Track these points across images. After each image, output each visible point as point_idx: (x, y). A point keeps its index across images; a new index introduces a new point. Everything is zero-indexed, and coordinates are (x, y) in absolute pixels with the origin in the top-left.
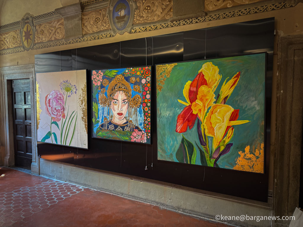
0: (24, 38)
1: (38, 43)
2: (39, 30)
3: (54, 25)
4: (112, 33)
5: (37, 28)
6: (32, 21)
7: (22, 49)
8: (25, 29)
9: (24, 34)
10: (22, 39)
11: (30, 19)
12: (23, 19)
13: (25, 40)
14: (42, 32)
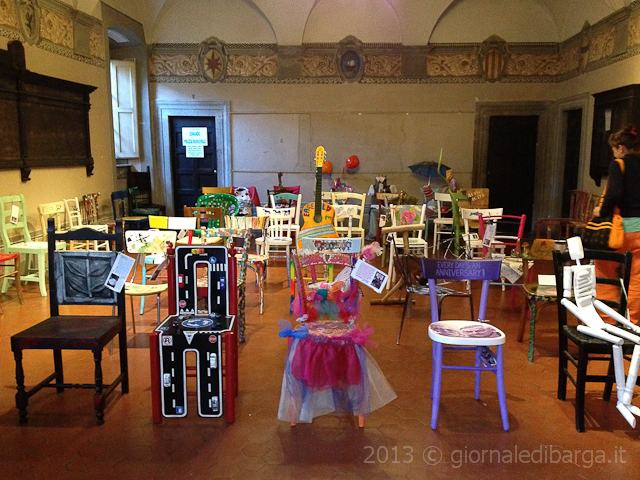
0: (206, 67)
1: (232, 76)
2: (235, 62)
3: (260, 59)
4: (340, 80)
5: (231, 58)
6: (223, 49)
7: (202, 79)
8: (209, 55)
9: (206, 61)
10: (202, 66)
11: (220, 46)
12: (205, 43)
13: (209, 68)
14: (240, 65)
